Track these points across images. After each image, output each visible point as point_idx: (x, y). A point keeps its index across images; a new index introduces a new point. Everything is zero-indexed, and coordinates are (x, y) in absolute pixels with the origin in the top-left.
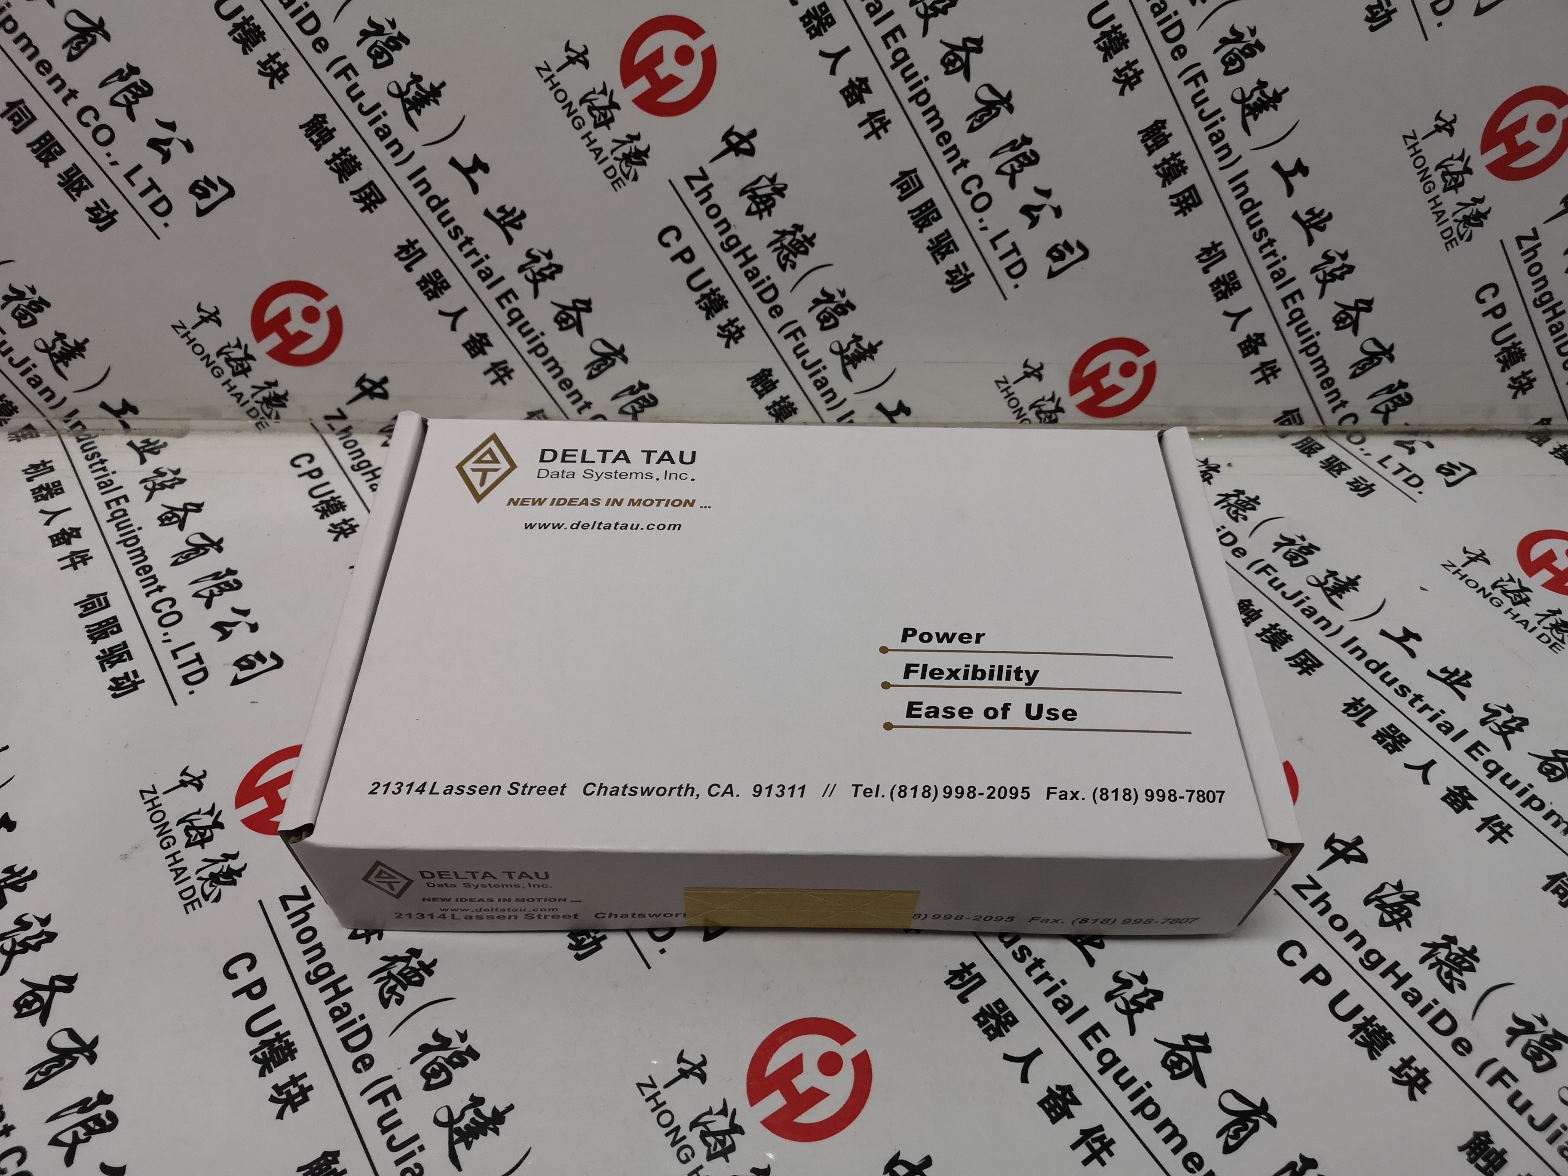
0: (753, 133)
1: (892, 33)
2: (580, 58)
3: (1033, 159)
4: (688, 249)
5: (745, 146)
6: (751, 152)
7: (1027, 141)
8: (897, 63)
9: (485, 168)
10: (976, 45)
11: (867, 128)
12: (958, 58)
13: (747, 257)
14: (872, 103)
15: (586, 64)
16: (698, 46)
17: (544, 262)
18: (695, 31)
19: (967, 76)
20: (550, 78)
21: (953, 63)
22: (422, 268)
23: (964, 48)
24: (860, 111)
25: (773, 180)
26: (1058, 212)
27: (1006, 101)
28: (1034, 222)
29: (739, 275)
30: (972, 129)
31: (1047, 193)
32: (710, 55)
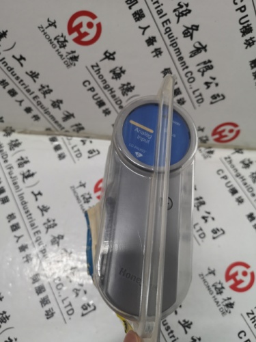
0: (114, 53)
1: (166, 22)
2: (53, 24)
3: (211, 68)
4: (93, 88)
5: (112, 57)
6: (114, 59)
7: (210, 61)
8: (166, 32)
9: (24, 59)
10: (196, 28)
11: (154, 54)
12: (189, 32)
13: (112, 91)
14: (156, 45)
15: (55, 26)
16: (95, 22)
17: (46, 89)
18: (94, 17)
19: (192, 38)
20: (43, 31)
21: (187, 33)
22: (8, 88)
23: (192, 28)
24: (152, 48)
25: (121, 68)
26: (217, 85)
27: (204, 48)
28: (208, 87)
29: (109, 96)
30: (191, 56)
31: (214, 79)
32: (99, 26)
